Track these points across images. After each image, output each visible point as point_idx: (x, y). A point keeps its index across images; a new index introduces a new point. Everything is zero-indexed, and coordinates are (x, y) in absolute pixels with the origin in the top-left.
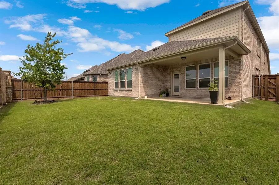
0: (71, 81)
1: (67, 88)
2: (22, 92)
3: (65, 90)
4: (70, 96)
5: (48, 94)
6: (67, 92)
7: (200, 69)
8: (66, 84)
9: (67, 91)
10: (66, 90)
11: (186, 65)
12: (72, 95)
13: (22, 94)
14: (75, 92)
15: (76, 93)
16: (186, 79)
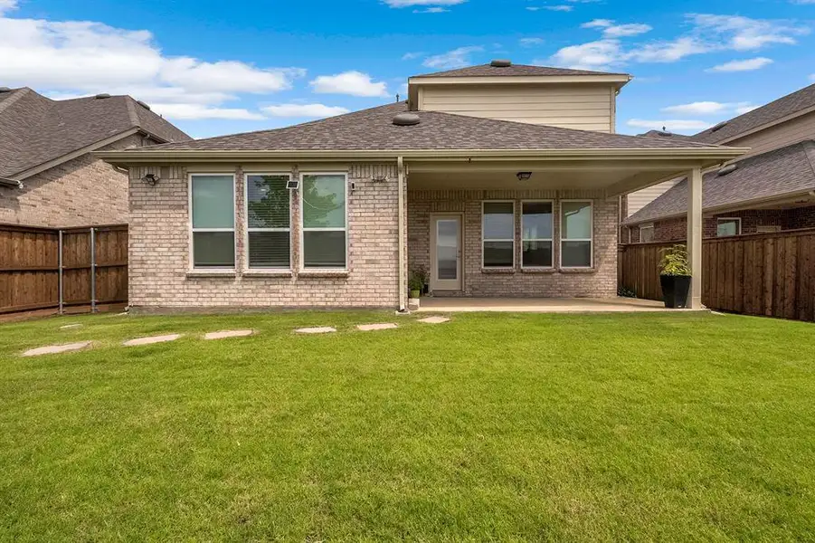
7: (524, 213)
11: (485, 198)
16: (483, 240)
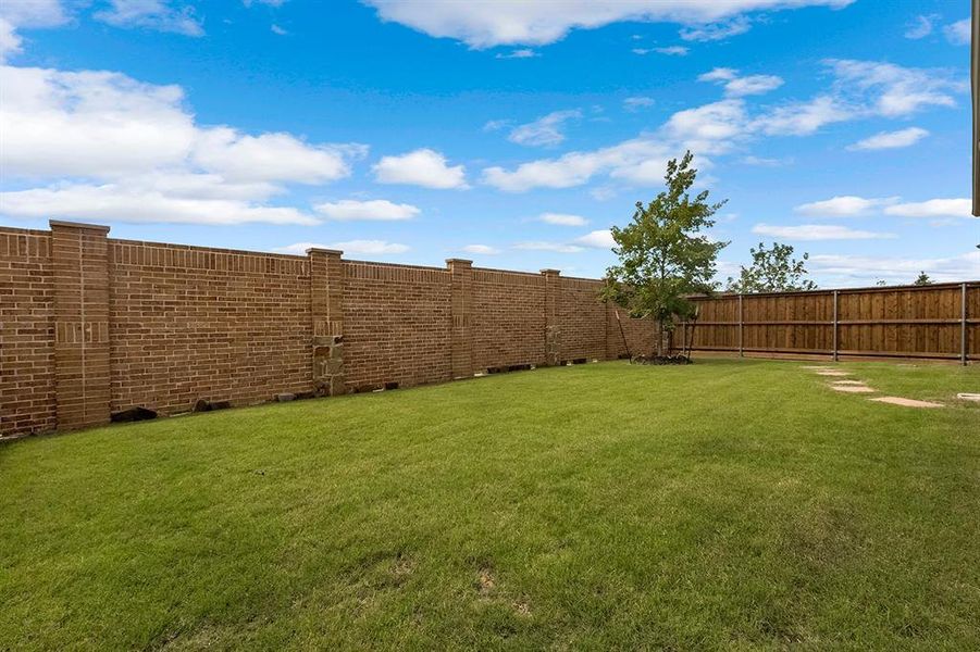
0: (831, 291)
1: (814, 318)
2: (686, 329)
3: (803, 325)
4: (826, 351)
5: (746, 337)
6: (812, 335)
8: (810, 301)
9: (812, 328)
10: (808, 325)
12: (832, 344)
13: (686, 334)
14: (849, 335)
15: (855, 340)
